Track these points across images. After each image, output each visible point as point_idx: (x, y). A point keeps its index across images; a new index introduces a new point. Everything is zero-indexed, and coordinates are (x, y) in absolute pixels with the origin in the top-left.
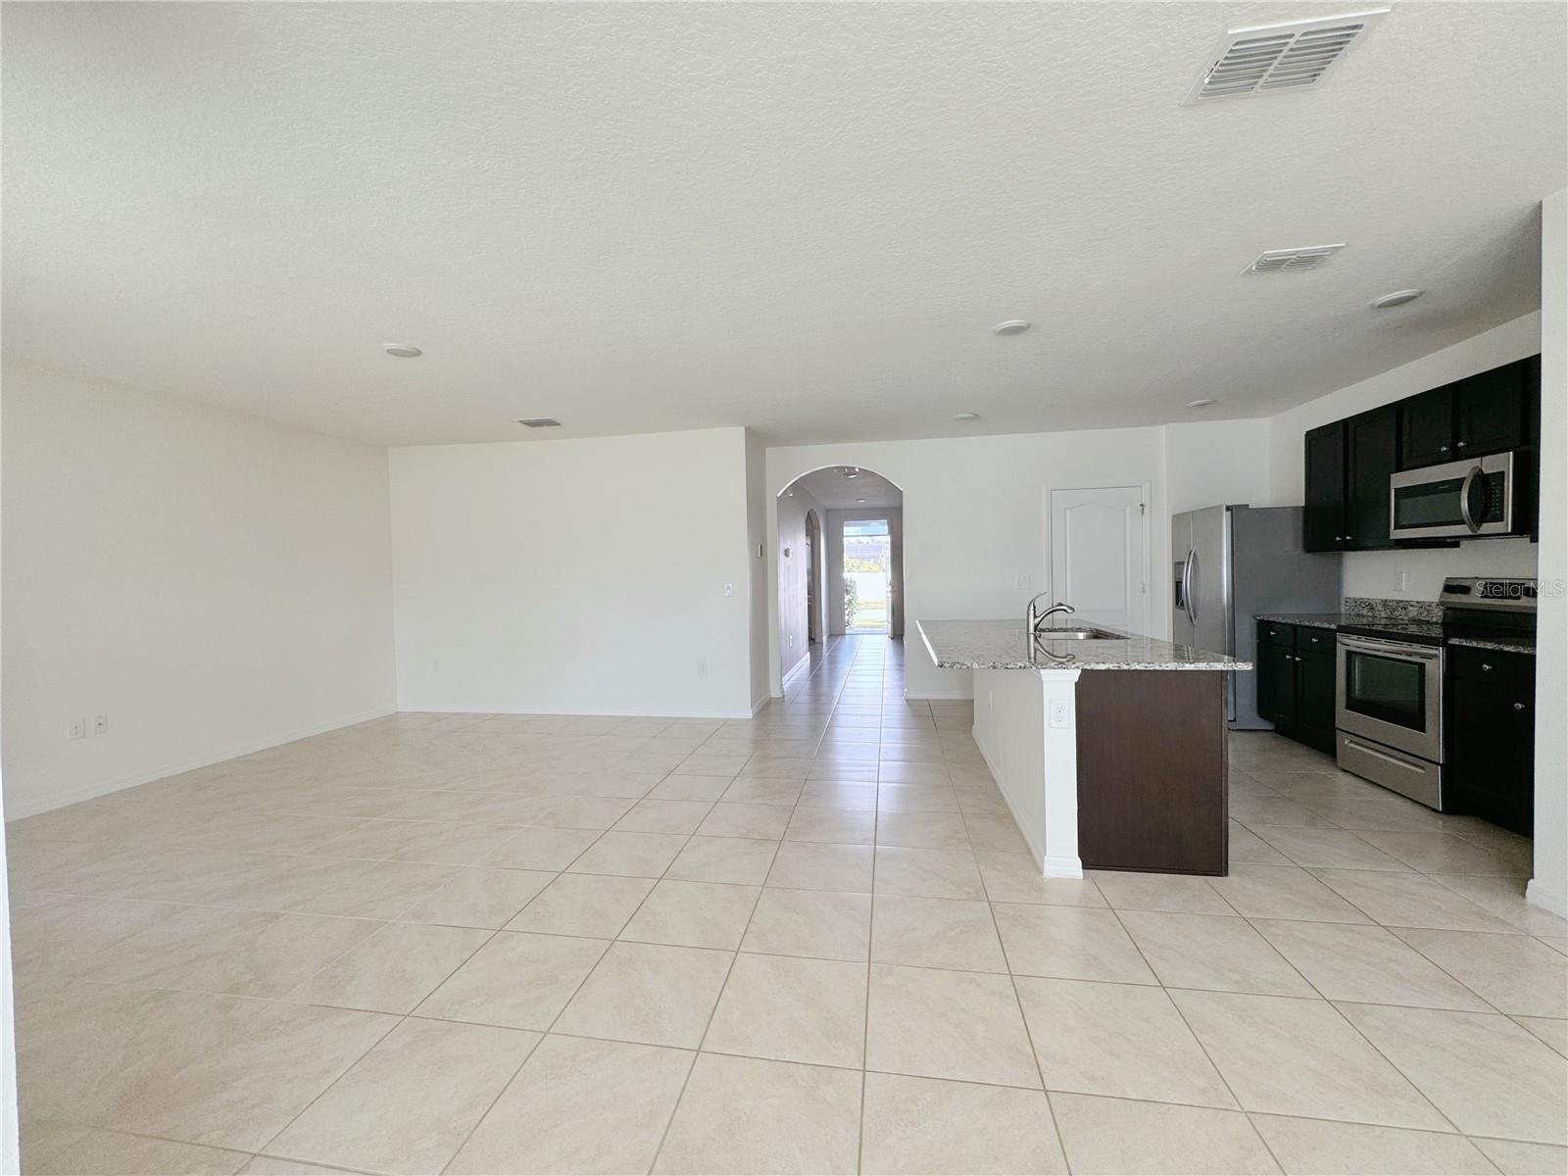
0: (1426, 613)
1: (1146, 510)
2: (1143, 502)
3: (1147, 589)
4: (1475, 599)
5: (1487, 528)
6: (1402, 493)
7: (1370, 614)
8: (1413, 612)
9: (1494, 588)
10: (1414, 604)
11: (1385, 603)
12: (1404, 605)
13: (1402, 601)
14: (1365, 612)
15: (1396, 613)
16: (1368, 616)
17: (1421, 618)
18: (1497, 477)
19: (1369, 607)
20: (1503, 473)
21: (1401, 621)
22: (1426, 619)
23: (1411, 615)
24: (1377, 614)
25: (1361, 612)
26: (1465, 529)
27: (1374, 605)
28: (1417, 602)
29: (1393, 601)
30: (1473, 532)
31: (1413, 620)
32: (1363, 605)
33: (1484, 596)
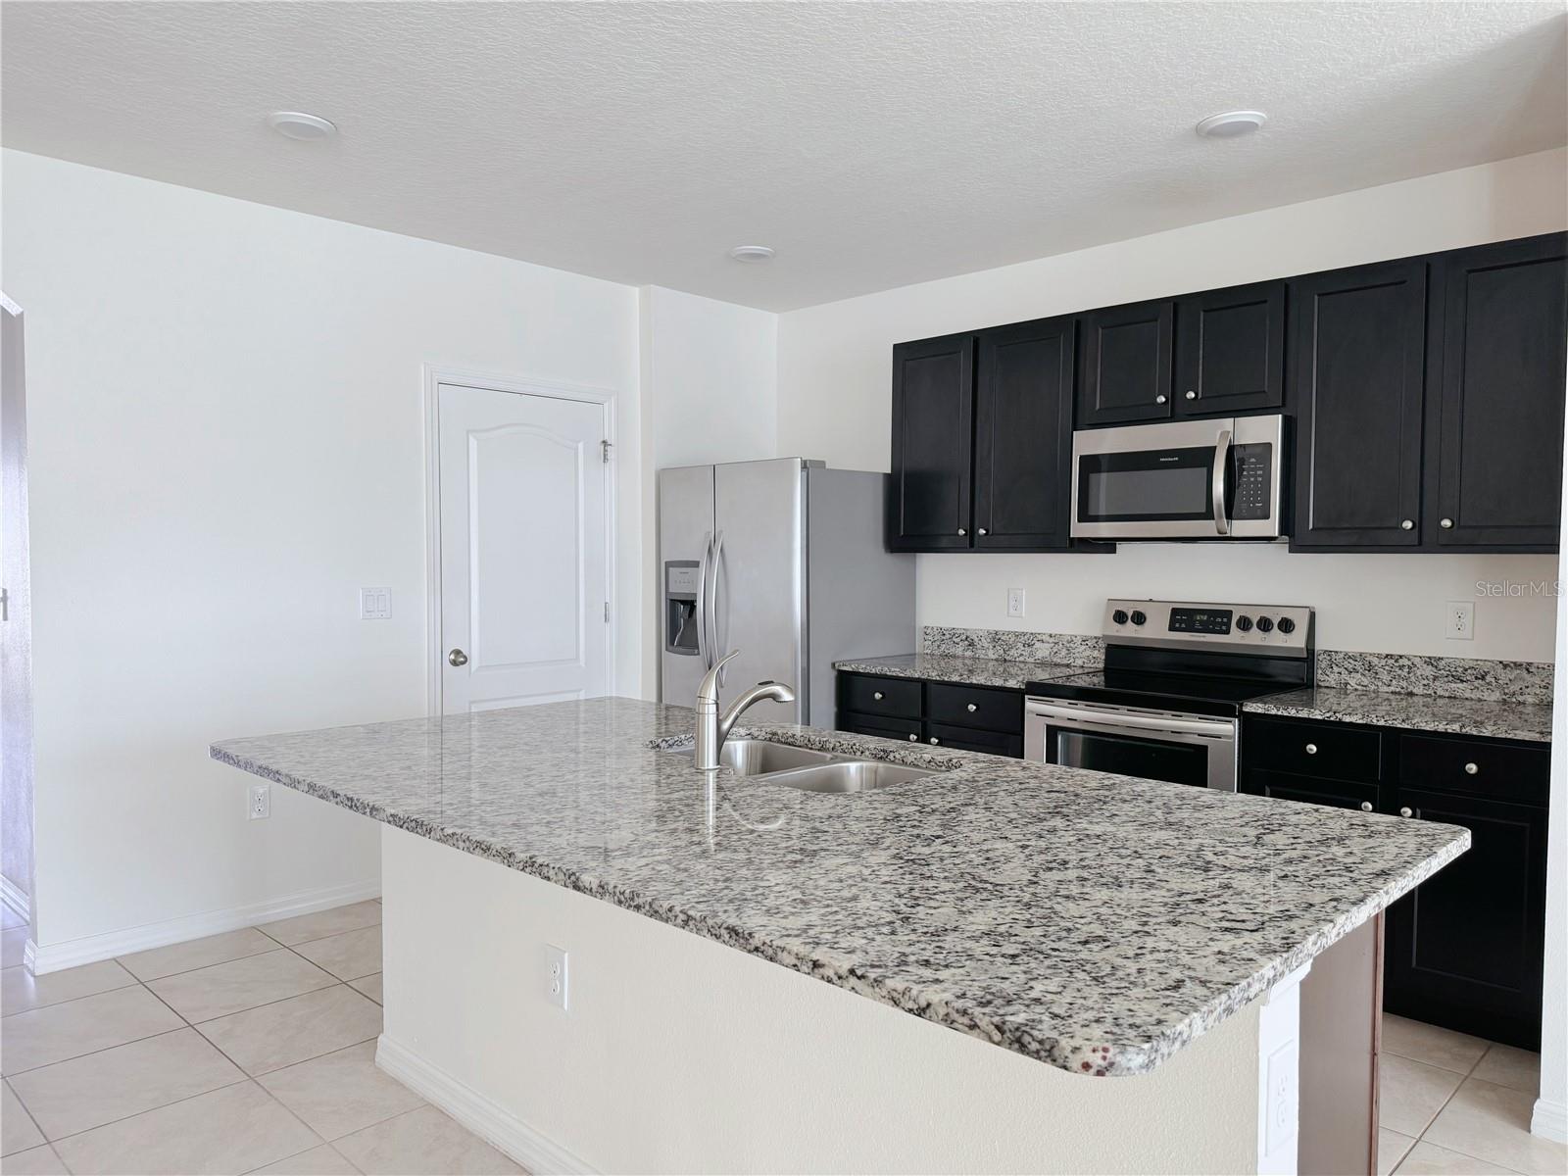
0: (1064, 652)
1: (612, 453)
2: (606, 438)
3: (613, 613)
4: (1156, 631)
5: (1240, 527)
6: (1091, 464)
7: (968, 653)
8: (1043, 651)
9: (1183, 617)
10: (1047, 638)
11: (995, 638)
12: (1029, 640)
13: (1025, 634)
14: (959, 651)
15: (1013, 652)
16: (964, 658)
17: (1057, 660)
18: (1258, 450)
19: (966, 642)
20: (1270, 445)
21: (1022, 665)
22: (1065, 662)
23: (1039, 655)
24: (980, 653)
25: (952, 651)
26: (1207, 528)
27: (976, 639)
28: (1051, 636)
29: (1009, 633)
30: (1219, 532)
31: (1042, 664)
32: (956, 640)
33: (1172, 628)
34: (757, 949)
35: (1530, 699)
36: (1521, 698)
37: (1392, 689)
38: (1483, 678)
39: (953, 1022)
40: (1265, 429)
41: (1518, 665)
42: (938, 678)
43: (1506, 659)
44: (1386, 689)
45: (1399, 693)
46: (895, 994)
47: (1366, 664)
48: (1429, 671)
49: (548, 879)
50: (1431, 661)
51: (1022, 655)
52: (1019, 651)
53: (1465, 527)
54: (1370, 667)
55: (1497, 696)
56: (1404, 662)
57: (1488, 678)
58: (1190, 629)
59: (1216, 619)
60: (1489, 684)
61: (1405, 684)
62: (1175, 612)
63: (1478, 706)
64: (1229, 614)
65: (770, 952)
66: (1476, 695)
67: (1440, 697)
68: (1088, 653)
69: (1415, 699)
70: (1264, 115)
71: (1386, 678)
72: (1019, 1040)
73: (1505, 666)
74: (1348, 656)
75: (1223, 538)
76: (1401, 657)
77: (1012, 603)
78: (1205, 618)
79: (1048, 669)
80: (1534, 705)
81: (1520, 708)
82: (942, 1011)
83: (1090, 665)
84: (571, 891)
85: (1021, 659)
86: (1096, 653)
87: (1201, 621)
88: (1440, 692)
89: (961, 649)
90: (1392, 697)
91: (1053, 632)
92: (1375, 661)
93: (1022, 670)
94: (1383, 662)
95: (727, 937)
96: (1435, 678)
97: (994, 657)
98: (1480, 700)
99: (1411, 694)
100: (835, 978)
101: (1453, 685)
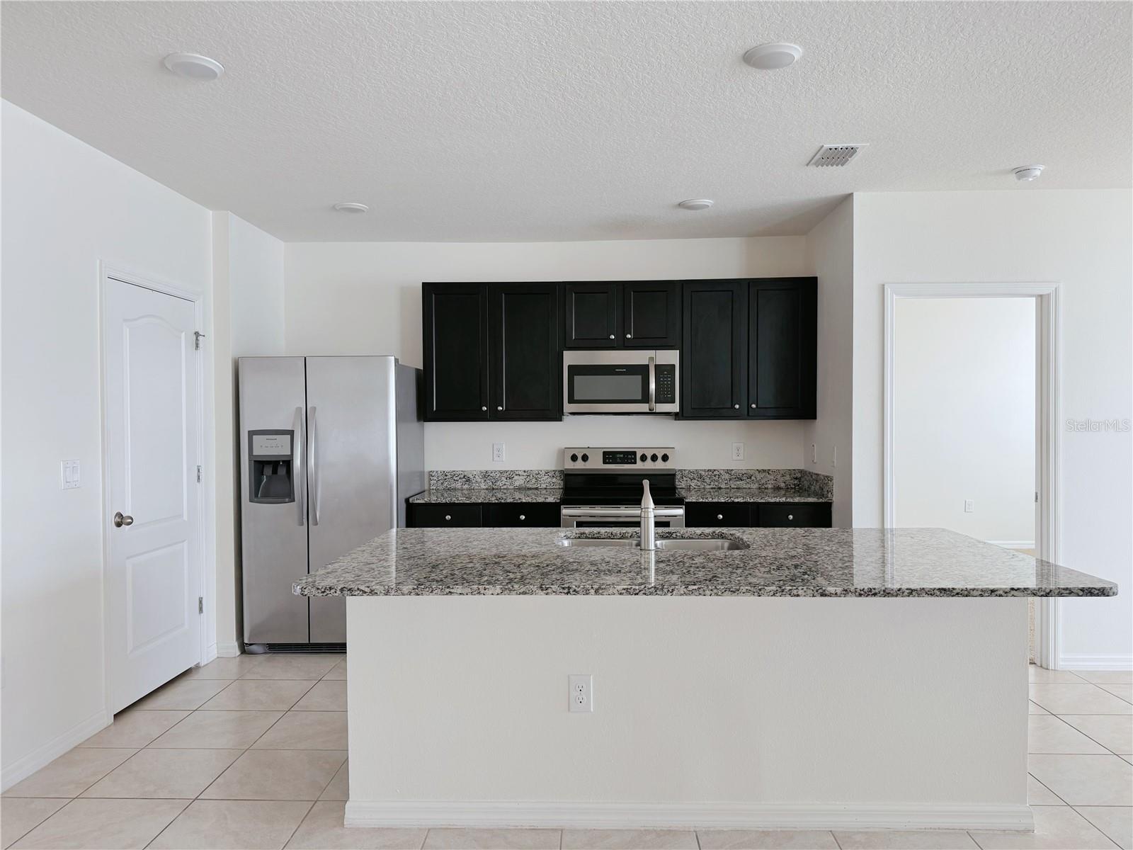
0: (534, 480)
1: (201, 341)
2: (197, 330)
3: (203, 475)
5: (662, 408)
6: (575, 370)
8: (519, 481)
9: (610, 456)
10: (522, 473)
11: (486, 475)
12: (510, 475)
13: (507, 472)
14: (459, 485)
15: (498, 483)
16: (462, 490)
17: (529, 486)
18: (668, 368)
19: (464, 479)
20: (674, 365)
21: (505, 491)
22: (535, 486)
23: (517, 484)
24: (475, 486)
25: (453, 486)
26: (644, 407)
27: (471, 477)
28: (525, 471)
29: (495, 471)
30: (650, 410)
31: (520, 489)
32: (456, 479)
33: (605, 462)
34: (958, 594)
35: (770, 486)
36: (766, 486)
37: (711, 486)
38: (750, 478)
39: (1062, 594)
40: (671, 357)
41: (764, 471)
42: (497, 501)
43: (760, 468)
44: (708, 487)
45: (715, 488)
46: (1034, 592)
47: (699, 476)
48: (727, 476)
49: (798, 595)
50: (728, 472)
51: (505, 484)
52: (503, 483)
53: (760, 408)
54: (701, 476)
55: (756, 486)
56: (715, 473)
57: (753, 478)
58: (615, 462)
59: (629, 456)
60: (753, 480)
61: (717, 484)
62: (605, 453)
63: (749, 491)
64: (634, 453)
65: (966, 593)
66: (749, 486)
67: (733, 488)
68: (549, 480)
69: (722, 490)
70: (711, 201)
71: (708, 481)
72: (1090, 592)
73: (759, 471)
74: (690, 472)
75: (651, 413)
76: (715, 470)
77: (496, 452)
78: (622, 456)
79: (524, 492)
80: (772, 488)
81: (766, 491)
82: (1056, 592)
83: (551, 487)
84: (819, 599)
85: (505, 487)
86: (554, 480)
87: (620, 458)
88: (733, 486)
89: (460, 484)
90: (711, 490)
91: (526, 469)
92: (703, 473)
93: (505, 493)
94: (707, 474)
95: (938, 593)
96: (730, 480)
97: (485, 487)
98: (749, 488)
99: (720, 488)
100: (1003, 594)
101: (738, 482)
